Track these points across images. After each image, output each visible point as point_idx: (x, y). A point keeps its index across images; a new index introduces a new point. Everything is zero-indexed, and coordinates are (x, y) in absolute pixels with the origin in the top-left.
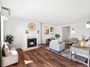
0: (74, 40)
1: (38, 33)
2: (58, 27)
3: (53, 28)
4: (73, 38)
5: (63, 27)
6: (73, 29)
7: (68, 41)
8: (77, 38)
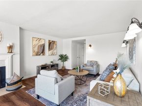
0: (92, 66)
1: (11, 52)
2: (64, 40)
3: (54, 42)
4: (91, 61)
5: (73, 41)
6: (90, 46)
7: (82, 68)
8: (96, 62)
